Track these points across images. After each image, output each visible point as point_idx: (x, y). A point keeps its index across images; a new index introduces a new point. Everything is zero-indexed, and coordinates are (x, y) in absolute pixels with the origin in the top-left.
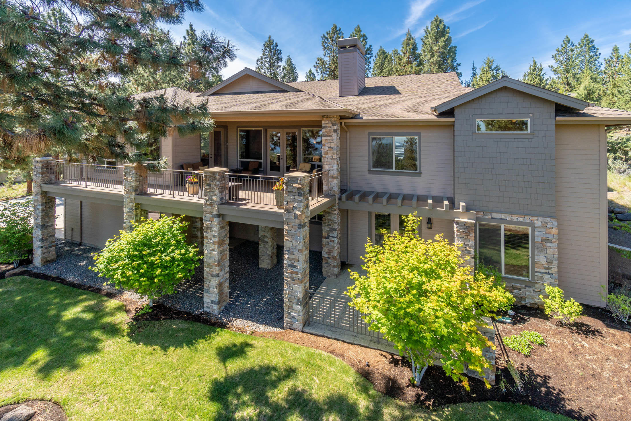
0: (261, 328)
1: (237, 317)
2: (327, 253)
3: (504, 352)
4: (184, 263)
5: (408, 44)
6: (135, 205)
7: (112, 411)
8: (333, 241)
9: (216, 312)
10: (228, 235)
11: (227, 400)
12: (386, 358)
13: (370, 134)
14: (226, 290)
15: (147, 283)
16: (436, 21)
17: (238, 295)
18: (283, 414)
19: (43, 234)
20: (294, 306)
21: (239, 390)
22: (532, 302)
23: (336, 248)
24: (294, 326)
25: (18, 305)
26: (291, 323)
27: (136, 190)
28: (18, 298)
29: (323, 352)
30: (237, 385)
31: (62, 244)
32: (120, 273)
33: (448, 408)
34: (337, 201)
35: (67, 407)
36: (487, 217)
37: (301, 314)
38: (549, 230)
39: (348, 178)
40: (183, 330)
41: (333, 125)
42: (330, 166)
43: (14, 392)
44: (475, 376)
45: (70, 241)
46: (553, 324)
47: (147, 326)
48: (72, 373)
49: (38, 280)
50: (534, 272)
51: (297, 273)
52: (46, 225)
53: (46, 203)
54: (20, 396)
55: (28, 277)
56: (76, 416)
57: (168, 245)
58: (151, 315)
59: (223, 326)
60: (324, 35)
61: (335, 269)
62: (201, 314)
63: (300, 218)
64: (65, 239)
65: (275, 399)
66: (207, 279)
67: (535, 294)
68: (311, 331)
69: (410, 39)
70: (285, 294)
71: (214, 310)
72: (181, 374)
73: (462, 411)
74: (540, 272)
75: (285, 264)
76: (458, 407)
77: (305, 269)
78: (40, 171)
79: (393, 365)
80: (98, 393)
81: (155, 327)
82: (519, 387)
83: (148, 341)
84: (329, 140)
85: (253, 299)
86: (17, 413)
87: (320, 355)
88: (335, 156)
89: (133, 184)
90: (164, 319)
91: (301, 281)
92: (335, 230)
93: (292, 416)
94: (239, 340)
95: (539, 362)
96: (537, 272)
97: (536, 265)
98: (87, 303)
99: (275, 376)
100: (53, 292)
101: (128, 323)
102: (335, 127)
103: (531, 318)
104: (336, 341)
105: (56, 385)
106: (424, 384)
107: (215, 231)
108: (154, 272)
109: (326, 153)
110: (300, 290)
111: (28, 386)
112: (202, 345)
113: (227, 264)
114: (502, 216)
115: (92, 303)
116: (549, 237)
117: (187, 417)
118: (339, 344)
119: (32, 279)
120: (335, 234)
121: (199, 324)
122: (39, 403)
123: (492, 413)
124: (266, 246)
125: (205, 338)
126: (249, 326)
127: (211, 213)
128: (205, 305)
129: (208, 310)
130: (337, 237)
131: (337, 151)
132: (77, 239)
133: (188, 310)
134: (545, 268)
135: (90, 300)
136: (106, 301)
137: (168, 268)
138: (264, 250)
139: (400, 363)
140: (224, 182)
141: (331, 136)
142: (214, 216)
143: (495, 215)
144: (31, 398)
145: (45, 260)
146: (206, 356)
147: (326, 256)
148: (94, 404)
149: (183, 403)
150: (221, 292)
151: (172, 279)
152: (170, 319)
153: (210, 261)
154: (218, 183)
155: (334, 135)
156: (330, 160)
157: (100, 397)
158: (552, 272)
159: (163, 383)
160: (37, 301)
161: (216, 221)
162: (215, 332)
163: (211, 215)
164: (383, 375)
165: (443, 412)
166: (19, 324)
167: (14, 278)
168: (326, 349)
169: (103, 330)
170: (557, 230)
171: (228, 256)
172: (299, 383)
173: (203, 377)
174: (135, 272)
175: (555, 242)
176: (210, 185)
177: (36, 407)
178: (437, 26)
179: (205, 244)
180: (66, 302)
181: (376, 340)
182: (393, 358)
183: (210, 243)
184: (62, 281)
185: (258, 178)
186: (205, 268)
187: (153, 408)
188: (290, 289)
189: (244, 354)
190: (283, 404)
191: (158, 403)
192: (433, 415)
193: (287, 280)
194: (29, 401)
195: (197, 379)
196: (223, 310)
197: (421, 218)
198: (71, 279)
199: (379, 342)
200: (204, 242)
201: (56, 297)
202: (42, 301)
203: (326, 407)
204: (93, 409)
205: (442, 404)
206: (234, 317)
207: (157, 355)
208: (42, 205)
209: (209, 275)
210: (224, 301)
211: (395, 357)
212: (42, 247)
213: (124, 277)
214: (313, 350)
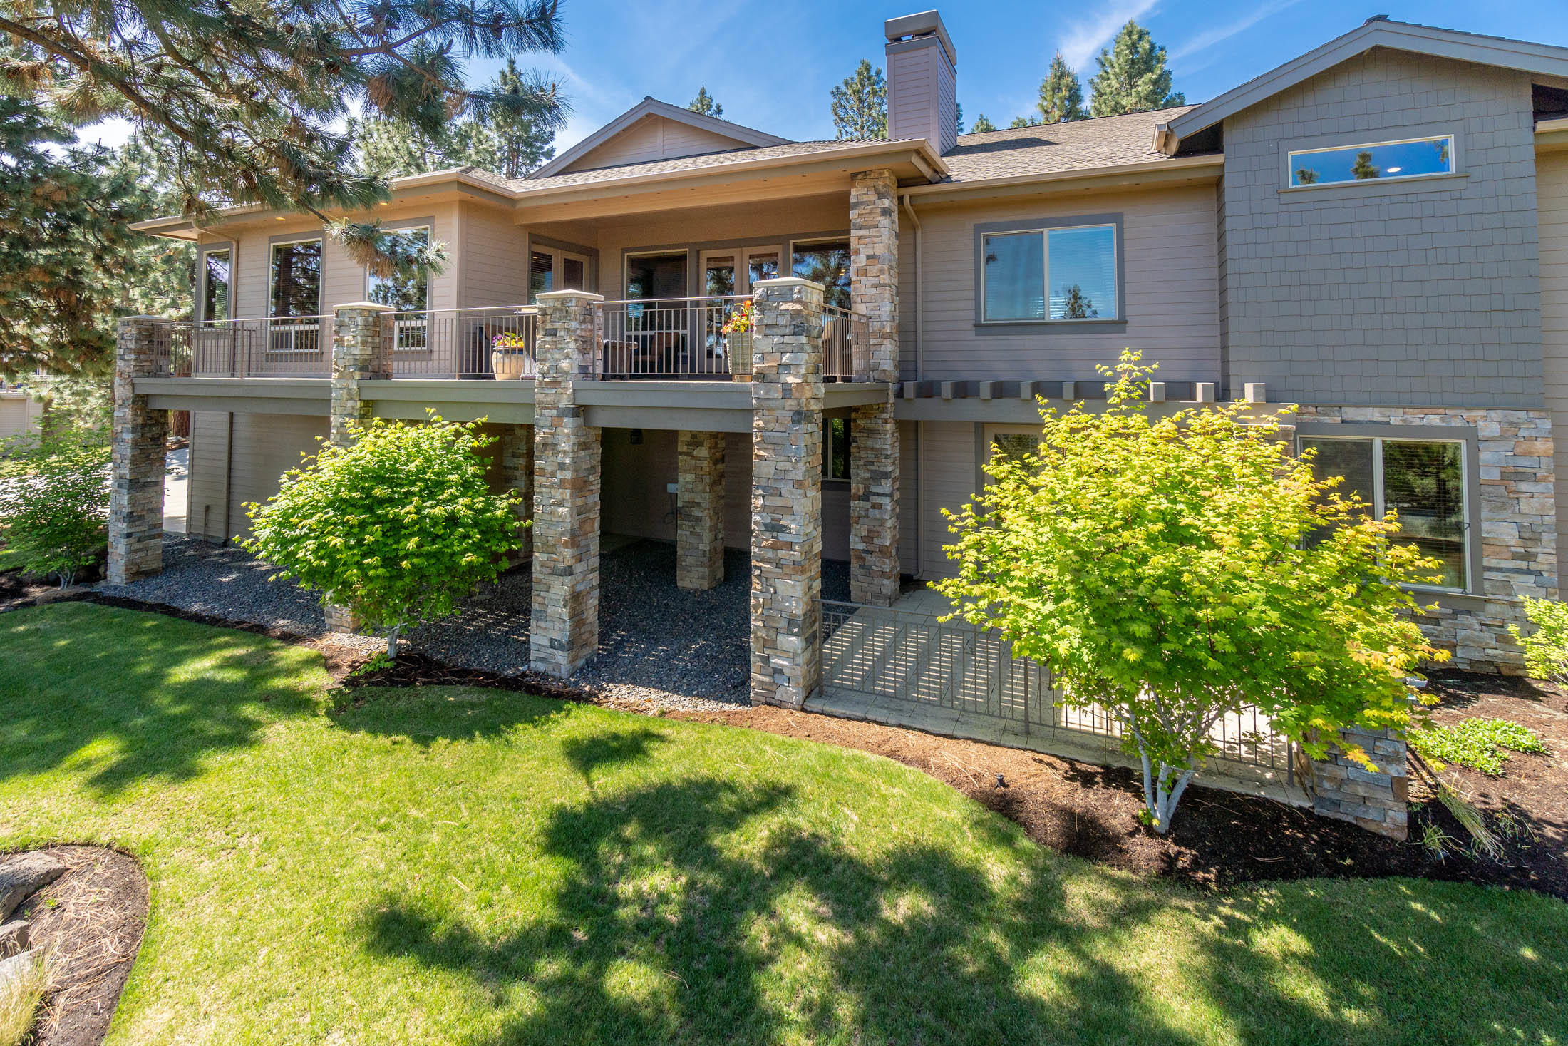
0: (686, 703)
1: (621, 682)
2: (863, 539)
3: (1418, 766)
4: (481, 532)
5: (1056, 89)
6: (358, 405)
7: (271, 869)
8: (880, 506)
9: (564, 672)
10: (599, 469)
11: (595, 854)
12: (1054, 768)
13: (978, 229)
14: (591, 616)
15: (381, 571)
16: (1130, 34)
17: (622, 640)
18: (757, 890)
19: (132, 502)
20: (780, 638)
21: (630, 831)
22: (1477, 656)
23: (889, 524)
24: (778, 697)
25: (58, 656)
26: (772, 688)
27: (363, 369)
28: (63, 643)
29: (867, 754)
30: (625, 820)
31: (180, 544)
32: (313, 547)
33: (1266, 887)
34: (892, 399)
35: (149, 859)
36: (1327, 420)
37: (799, 660)
38: (1524, 447)
39: (920, 350)
40: (473, 706)
41: (881, 196)
42: (871, 306)
43: (19, 826)
44: (1338, 816)
45: (201, 538)
46: (1556, 709)
47: (376, 698)
48: (172, 787)
49: (115, 609)
50: (1479, 569)
51: (790, 546)
52: (142, 480)
53: (144, 425)
54: (33, 835)
55: (89, 605)
56: (171, 880)
57: (441, 485)
58: (391, 674)
59: (581, 698)
60: (838, 88)
61: (886, 582)
62: (524, 675)
63: (797, 395)
64: (189, 534)
65: (734, 855)
66: (540, 582)
67: (1486, 634)
68: (827, 709)
69: (1061, 77)
70: (756, 608)
71: (558, 665)
72: (464, 794)
73: (1314, 897)
74: (1499, 570)
75: (756, 523)
76: (1303, 888)
77: (809, 539)
78: (133, 346)
79: (1078, 783)
80: (235, 830)
81: (398, 699)
82: (1489, 848)
83: (381, 724)
84: (870, 237)
85: (664, 645)
86: (17, 867)
87: (857, 759)
88: (885, 279)
89: (356, 352)
90: (424, 684)
91: (799, 568)
92: (886, 475)
93: (785, 896)
94: (627, 726)
95: (1537, 792)
96: (1489, 569)
97: (1488, 550)
98: (227, 653)
99: (730, 803)
100: (149, 630)
101: (329, 691)
102: (886, 203)
103: (1481, 695)
104: (902, 731)
105: (129, 812)
106: (1178, 828)
107: (565, 453)
108: (401, 546)
109: (862, 272)
110: (799, 593)
111: (56, 815)
112: (524, 734)
113: (595, 547)
114: (1376, 414)
115: (241, 651)
116: (1524, 464)
117: (478, 888)
118: (910, 736)
119: (98, 607)
120: (886, 486)
121: (516, 694)
122: (80, 850)
123: (1417, 906)
124: (698, 530)
125: (532, 721)
126: (652, 699)
127: (554, 406)
128: (533, 655)
129: (541, 667)
130: (891, 495)
131: (891, 268)
132: (218, 532)
133: (488, 667)
134: (1516, 557)
135: (236, 645)
136: (277, 649)
137: (438, 541)
138: (693, 540)
139: (1098, 779)
140: (589, 326)
141: (876, 226)
142: (563, 413)
143: (1351, 413)
144: (61, 841)
145: (134, 570)
146: (535, 758)
147: (861, 546)
148: (223, 853)
149: (469, 857)
150: (577, 618)
151: (449, 570)
152: (443, 683)
153: (551, 533)
154: (574, 325)
155: (884, 222)
156: (873, 291)
157: (242, 840)
158: (1540, 568)
159: (413, 812)
160: (105, 648)
161: (568, 425)
162: (559, 710)
163: (555, 412)
164: (1051, 805)
165: (1255, 899)
166: (56, 692)
167: (57, 606)
168: (876, 748)
169: (262, 705)
170: (1551, 445)
171: (597, 525)
172: (801, 821)
173: (526, 803)
174: (352, 542)
175: (1545, 479)
176: (553, 333)
177: (69, 860)
178: (1133, 48)
179: (536, 489)
180: (177, 649)
181: (1019, 726)
182: (1073, 768)
183: (551, 486)
184: (174, 612)
185: (684, 304)
186: (536, 554)
187: (382, 866)
188: (768, 592)
189: (640, 756)
190: (758, 865)
191: (399, 855)
192: (1224, 905)
193: (760, 568)
194: (52, 846)
195: (510, 806)
196: (581, 669)
197: (1155, 366)
198: (196, 608)
199: (1028, 733)
200: (536, 484)
201: (155, 640)
202: (118, 649)
203: (884, 876)
204: (220, 864)
205: (1247, 879)
206: (611, 680)
207: (401, 755)
208: (134, 430)
209: (547, 571)
210: (584, 646)
211: (1079, 766)
212: (129, 536)
213: (322, 558)
214: (835, 750)
